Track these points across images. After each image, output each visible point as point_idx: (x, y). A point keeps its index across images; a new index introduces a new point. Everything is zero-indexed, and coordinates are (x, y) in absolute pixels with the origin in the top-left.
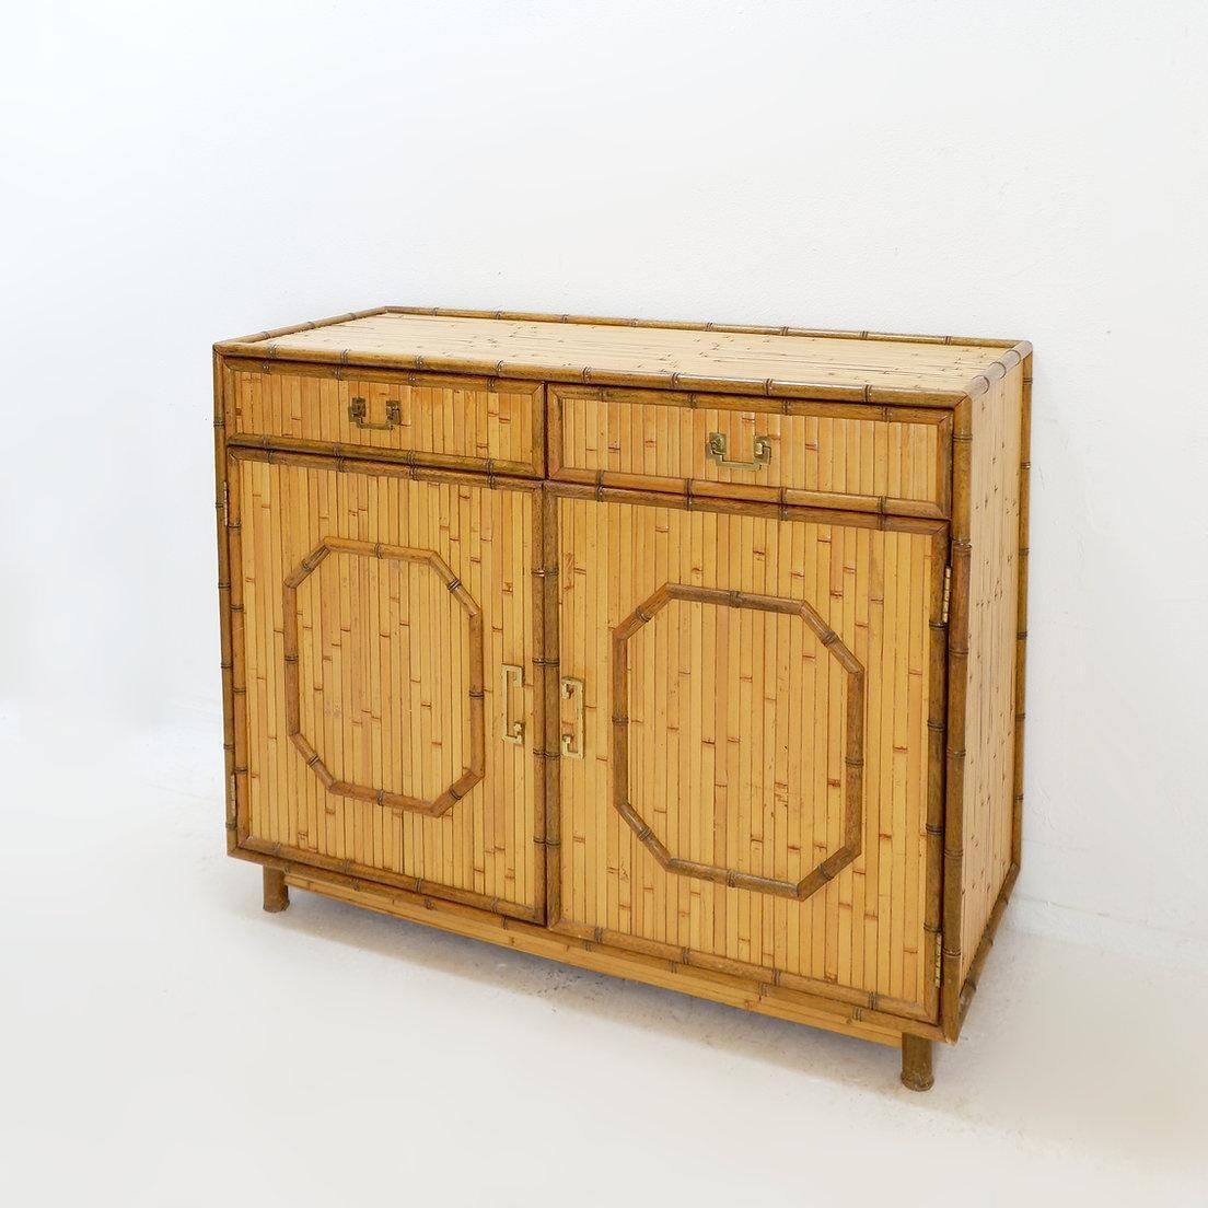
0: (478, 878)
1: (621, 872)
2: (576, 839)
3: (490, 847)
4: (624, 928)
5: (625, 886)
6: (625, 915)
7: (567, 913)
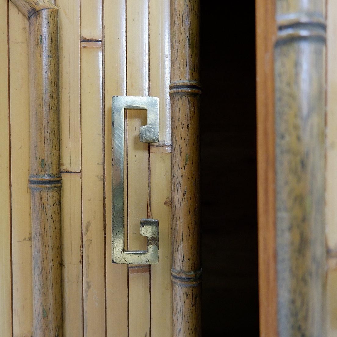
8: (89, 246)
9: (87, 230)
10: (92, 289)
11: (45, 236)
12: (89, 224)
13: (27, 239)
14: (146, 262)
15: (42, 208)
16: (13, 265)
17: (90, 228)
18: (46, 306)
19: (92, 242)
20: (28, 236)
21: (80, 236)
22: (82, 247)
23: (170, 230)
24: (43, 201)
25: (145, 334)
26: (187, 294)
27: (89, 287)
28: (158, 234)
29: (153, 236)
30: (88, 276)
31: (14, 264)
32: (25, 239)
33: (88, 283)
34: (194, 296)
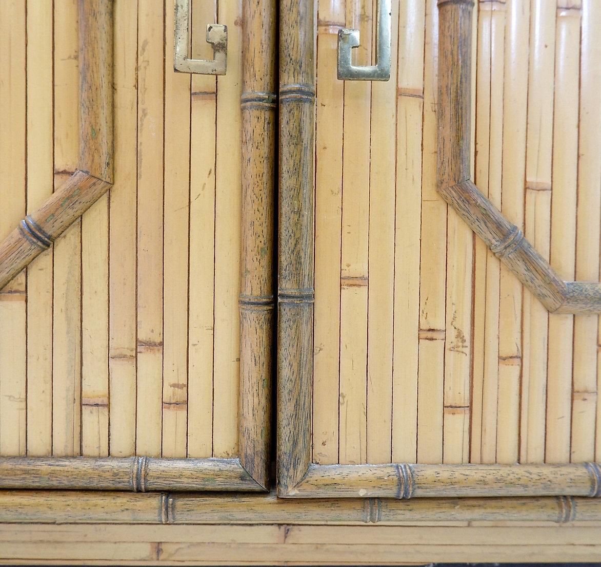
0: (93, 422)
1: (452, 334)
2: (346, 281)
3: (123, 341)
4: (456, 449)
5: (460, 363)
6: (457, 423)
7: (324, 450)
8: (145, 68)
9: (144, 50)
10: (147, 117)
11: (96, 47)
12: (146, 43)
13: (72, 57)
14: (213, 71)
15: (93, 14)
16: (55, 87)
17: (147, 47)
18: (95, 126)
19: (150, 63)
20: (73, 54)
21: (136, 56)
22: (137, 69)
23: (241, 54)
24: (94, 6)
25: (209, 171)
26: (258, 118)
27: (145, 115)
28: (227, 40)
29: (221, 42)
30: (145, 103)
31: (57, 86)
32: (70, 57)
33: (144, 110)
34: (267, 121)
